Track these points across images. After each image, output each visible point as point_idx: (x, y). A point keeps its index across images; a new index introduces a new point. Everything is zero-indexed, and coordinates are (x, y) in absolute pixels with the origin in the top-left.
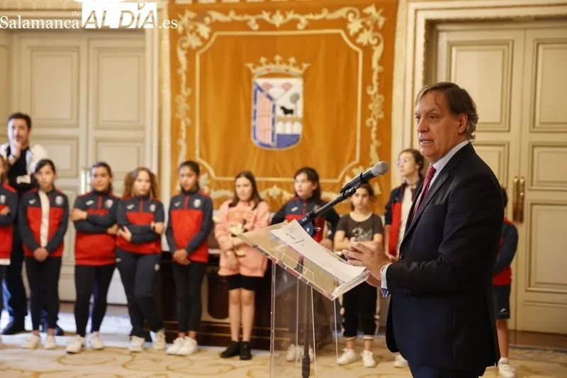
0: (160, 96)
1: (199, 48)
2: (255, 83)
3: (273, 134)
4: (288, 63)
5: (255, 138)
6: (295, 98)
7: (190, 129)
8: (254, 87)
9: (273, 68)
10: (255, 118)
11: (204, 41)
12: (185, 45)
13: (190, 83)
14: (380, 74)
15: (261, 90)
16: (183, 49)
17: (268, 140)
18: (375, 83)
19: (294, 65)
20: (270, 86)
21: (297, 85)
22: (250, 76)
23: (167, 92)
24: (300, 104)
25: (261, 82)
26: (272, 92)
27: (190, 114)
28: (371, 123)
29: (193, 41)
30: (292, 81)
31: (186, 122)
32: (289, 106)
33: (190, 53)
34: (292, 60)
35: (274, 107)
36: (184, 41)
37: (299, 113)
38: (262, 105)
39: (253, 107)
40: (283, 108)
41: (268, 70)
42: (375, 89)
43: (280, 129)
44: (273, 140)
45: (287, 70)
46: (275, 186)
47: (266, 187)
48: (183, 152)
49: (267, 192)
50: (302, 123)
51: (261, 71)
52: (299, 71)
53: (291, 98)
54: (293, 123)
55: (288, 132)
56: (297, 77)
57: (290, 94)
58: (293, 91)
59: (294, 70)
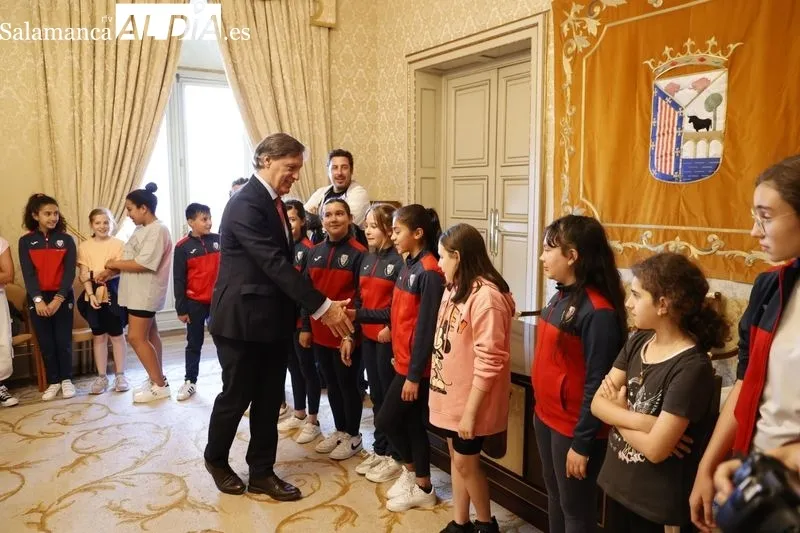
0: (544, 121)
1: (586, 50)
2: (656, 86)
3: (677, 159)
4: (704, 48)
5: (653, 166)
6: (713, 103)
7: (573, 157)
8: (655, 92)
9: (681, 60)
10: (654, 138)
11: (592, 39)
12: (570, 50)
13: (575, 101)
15: (664, 97)
16: (568, 56)
17: (670, 170)
19: (714, 50)
20: (676, 88)
21: (718, 81)
22: (649, 77)
23: (551, 114)
24: (722, 110)
25: (663, 84)
26: (680, 98)
27: (575, 140)
29: (580, 43)
30: (710, 75)
31: (569, 150)
32: (703, 115)
33: (576, 57)
34: (712, 42)
35: (681, 119)
36: (570, 45)
37: (720, 125)
38: (664, 117)
39: (653, 123)
40: (694, 119)
41: (673, 64)
43: (688, 151)
44: (677, 170)
45: (702, 60)
46: (678, 238)
47: (665, 239)
48: (566, 190)
49: (667, 246)
50: (723, 140)
51: (664, 66)
52: (721, 57)
53: (707, 102)
54: (709, 141)
55: (701, 155)
56: (717, 68)
57: (705, 95)
58: (712, 90)
59: (712, 57)
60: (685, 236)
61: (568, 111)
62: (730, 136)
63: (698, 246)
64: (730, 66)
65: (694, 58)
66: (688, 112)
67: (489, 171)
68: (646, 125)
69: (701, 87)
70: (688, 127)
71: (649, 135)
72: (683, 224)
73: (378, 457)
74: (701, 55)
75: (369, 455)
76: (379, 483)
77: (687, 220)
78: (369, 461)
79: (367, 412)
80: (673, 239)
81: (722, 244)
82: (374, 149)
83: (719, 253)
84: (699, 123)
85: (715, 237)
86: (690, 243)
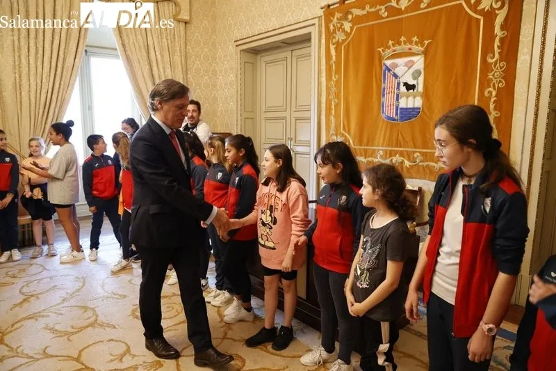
0: (319, 84)
1: (344, 41)
2: (384, 64)
3: (397, 108)
4: (411, 43)
5: (383, 112)
6: (416, 75)
7: (337, 105)
8: (384, 68)
9: (399, 49)
10: (384, 95)
11: (347, 34)
12: (334, 41)
13: (338, 71)
14: (502, 40)
15: (389, 70)
16: (333, 45)
17: (393, 114)
18: (497, 50)
19: (417, 44)
20: (396, 66)
21: (419, 62)
22: (381, 58)
23: (324, 79)
24: (421, 79)
25: (388, 63)
26: (398, 71)
27: (338, 95)
28: (490, 93)
29: (340, 36)
30: (415, 59)
31: (335, 102)
32: (411, 82)
33: (338, 45)
34: (415, 39)
35: (399, 84)
36: (334, 37)
37: (420, 88)
38: (389, 83)
39: (383, 86)
40: (406, 84)
41: (394, 51)
42: (497, 56)
43: (403, 103)
44: (397, 114)
45: (410, 49)
46: (398, 155)
47: (391, 156)
48: (333, 126)
49: (392, 160)
50: (422, 97)
51: (388, 52)
52: (420, 48)
53: (413, 74)
54: (414, 97)
55: (410, 105)
56: (418, 54)
57: (412, 70)
58: (415, 67)
59: (416, 48)
60: (402, 154)
61: (333, 78)
62: (426, 95)
63: (409, 160)
64: (425, 53)
65: (405, 47)
66: (402, 80)
67: (287, 114)
68: (379, 87)
69: (410, 65)
70: (403, 89)
71: (381, 93)
72: (401, 147)
73: (218, 291)
74: (409, 46)
75: (213, 291)
76: (219, 307)
77: (402, 144)
78: (213, 294)
79: (212, 265)
80: (395, 155)
81: (422, 158)
82: (215, 99)
83: (421, 164)
84: (410, 87)
85: (418, 154)
86: (404, 157)
